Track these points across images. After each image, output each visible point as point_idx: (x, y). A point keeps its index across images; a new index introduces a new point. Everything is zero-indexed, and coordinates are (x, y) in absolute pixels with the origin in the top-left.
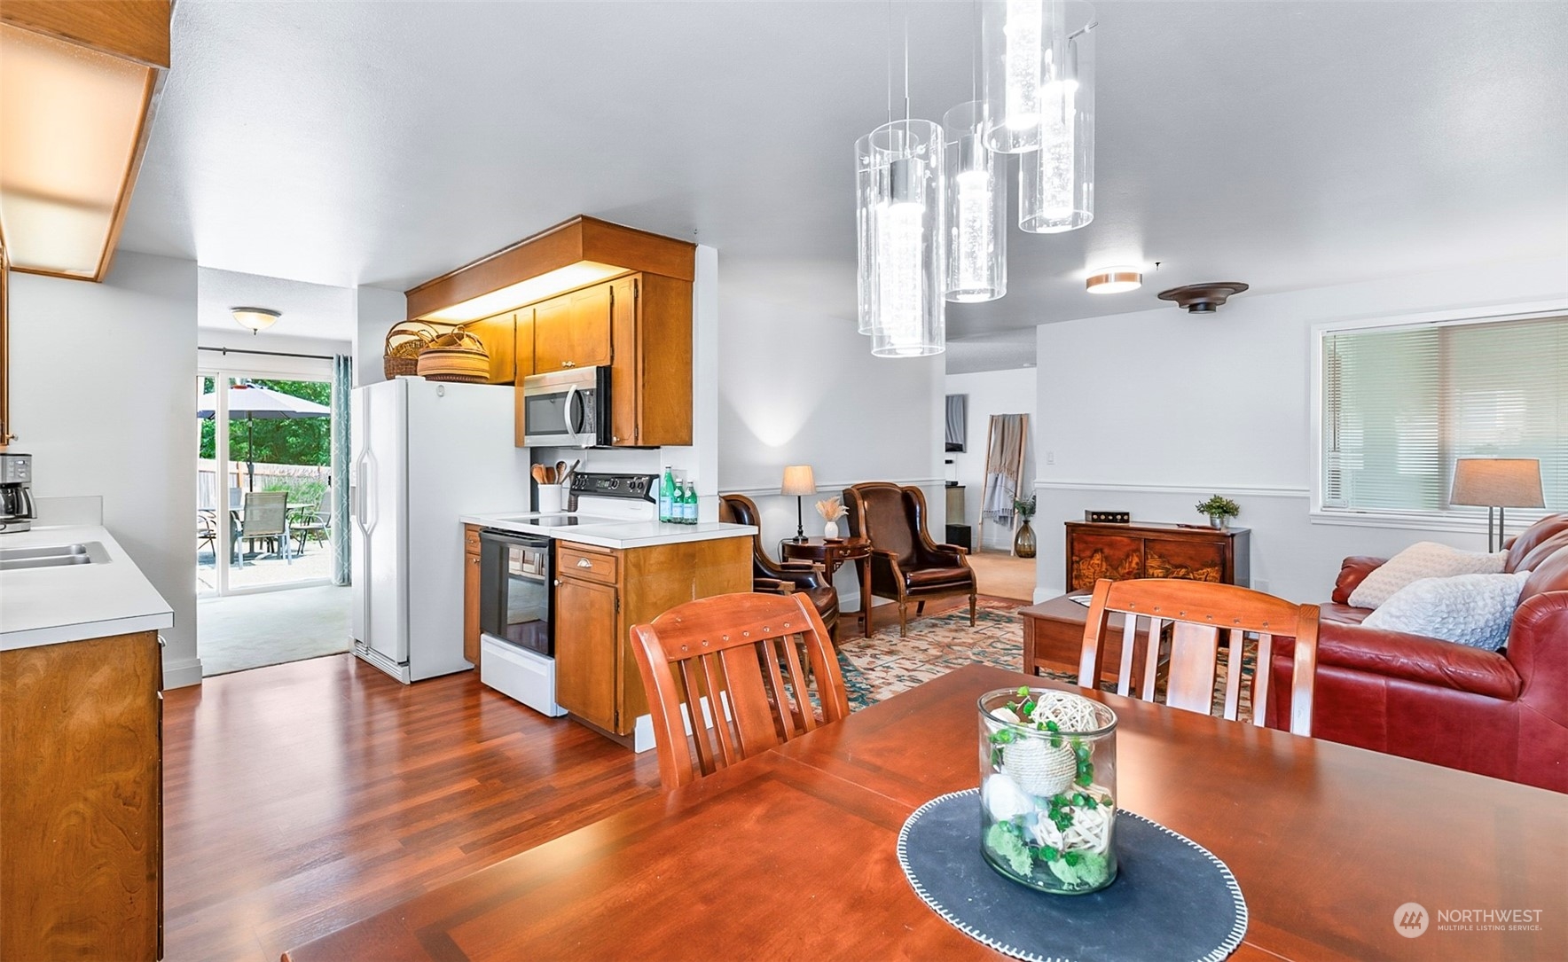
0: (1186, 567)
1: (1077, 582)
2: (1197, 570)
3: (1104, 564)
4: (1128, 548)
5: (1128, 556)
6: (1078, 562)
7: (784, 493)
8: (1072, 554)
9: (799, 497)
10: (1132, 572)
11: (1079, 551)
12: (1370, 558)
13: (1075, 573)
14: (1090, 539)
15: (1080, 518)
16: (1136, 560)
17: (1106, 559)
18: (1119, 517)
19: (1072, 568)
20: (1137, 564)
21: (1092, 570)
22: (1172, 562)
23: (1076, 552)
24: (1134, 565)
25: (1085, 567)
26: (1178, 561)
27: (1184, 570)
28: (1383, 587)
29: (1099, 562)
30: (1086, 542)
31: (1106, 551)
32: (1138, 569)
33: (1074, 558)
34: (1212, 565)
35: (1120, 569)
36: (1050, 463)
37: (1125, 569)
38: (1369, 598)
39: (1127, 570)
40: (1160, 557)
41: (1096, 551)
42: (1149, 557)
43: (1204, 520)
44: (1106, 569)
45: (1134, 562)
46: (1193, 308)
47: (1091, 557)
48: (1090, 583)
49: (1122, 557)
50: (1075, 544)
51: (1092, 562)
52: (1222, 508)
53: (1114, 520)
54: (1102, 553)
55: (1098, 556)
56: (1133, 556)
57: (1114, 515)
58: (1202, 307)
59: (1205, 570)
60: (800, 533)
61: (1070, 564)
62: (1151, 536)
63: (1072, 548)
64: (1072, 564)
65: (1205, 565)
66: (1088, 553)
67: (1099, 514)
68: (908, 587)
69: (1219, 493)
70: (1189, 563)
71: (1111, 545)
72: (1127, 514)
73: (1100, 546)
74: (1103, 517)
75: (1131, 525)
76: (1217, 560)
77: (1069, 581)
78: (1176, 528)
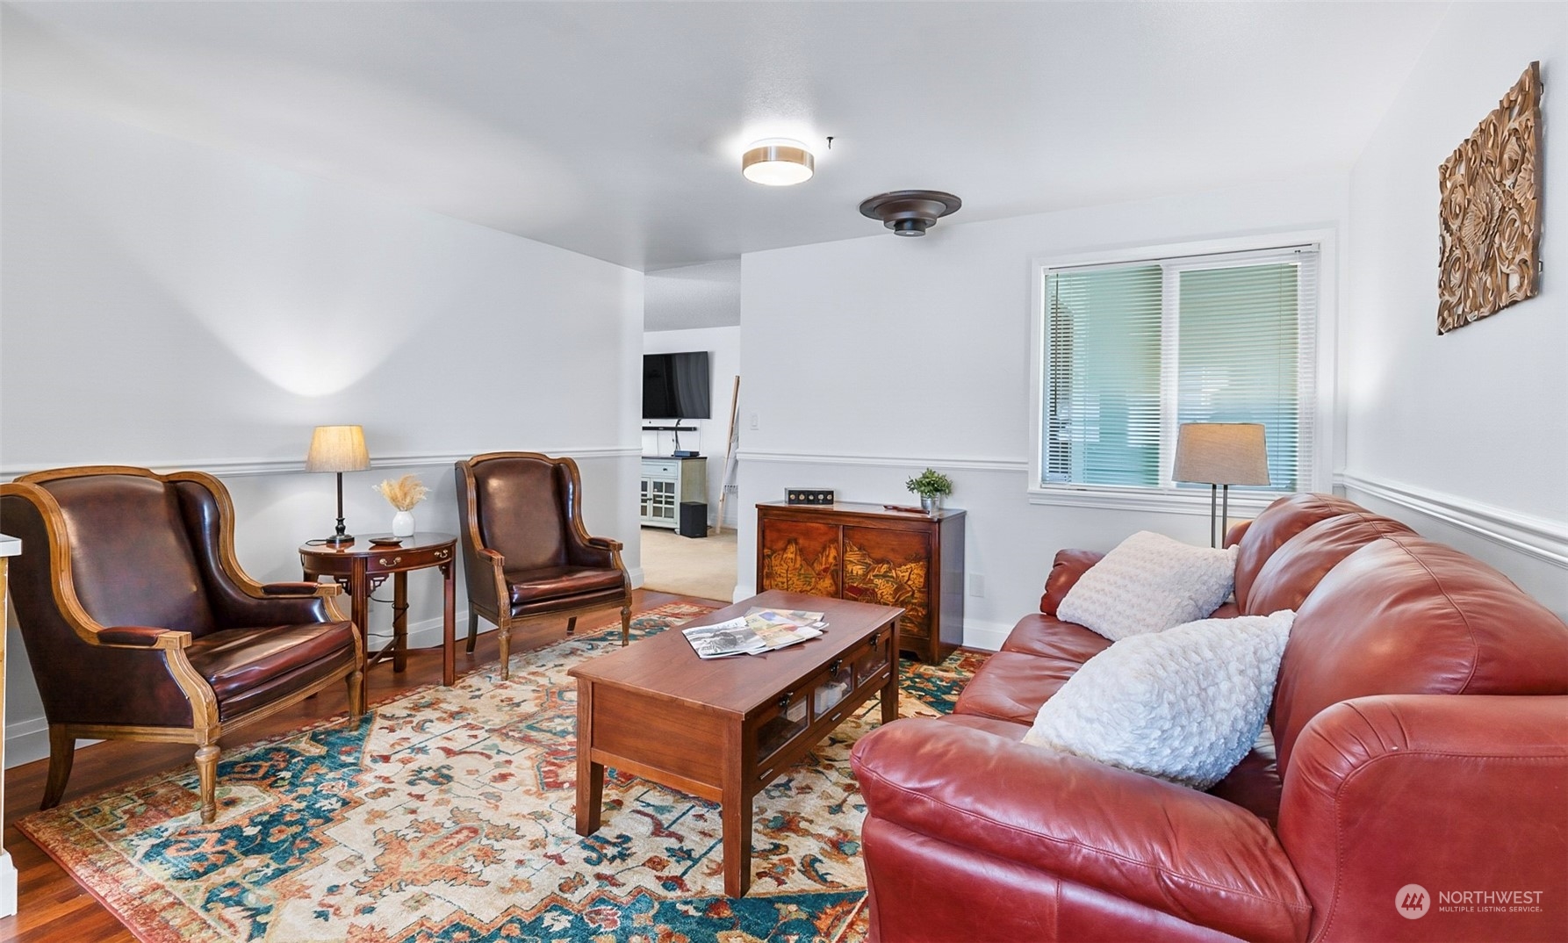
0: (888, 563)
1: (768, 582)
2: (900, 567)
3: (798, 558)
4: (824, 538)
5: (824, 549)
6: (769, 556)
7: (309, 470)
8: (764, 546)
9: (340, 475)
10: (828, 568)
11: (772, 541)
12: (1085, 553)
13: (766, 570)
14: (783, 526)
15: (779, 499)
16: (833, 553)
17: (801, 551)
18: (821, 497)
19: (763, 563)
20: (835, 558)
21: (785, 567)
22: (873, 555)
23: (768, 544)
24: (831, 560)
25: (777, 563)
26: (878, 554)
27: (885, 566)
28: (1095, 596)
29: (792, 556)
30: (779, 531)
31: (801, 541)
32: (836, 565)
33: (766, 550)
34: (916, 560)
35: (815, 565)
36: (754, 428)
37: (821, 565)
38: (1079, 611)
39: (824, 567)
40: (860, 549)
41: (789, 542)
42: (848, 550)
43: (914, 500)
44: (801, 565)
45: (832, 556)
46: (899, 226)
47: (785, 550)
48: (783, 583)
49: (820, 549)
50: (767, 532)
51: (785, 556)
52: (934, 485)
53: (816, 501)
54: (797, 543)
55: (792, 548)
56: (830, 547)
57: (816, 494)
58: (907, 225)
59: (908, 566)
60: (341, 530)
61: (761, 558)
62: (852, 522)
63: (764, 537)
64: (763, 559)
65: (908, 560)
66: (781, 544)
67: (798, 493)
68: (513, 605)
69: (931, 465)
70: (891, 556)
71: (807, 534)
72: (831, 493)
73: (793, 535)
74: (802, 497)
75: (836, 507)
76: (922, 553)
77: (760, 581)
78: (882, 511)
